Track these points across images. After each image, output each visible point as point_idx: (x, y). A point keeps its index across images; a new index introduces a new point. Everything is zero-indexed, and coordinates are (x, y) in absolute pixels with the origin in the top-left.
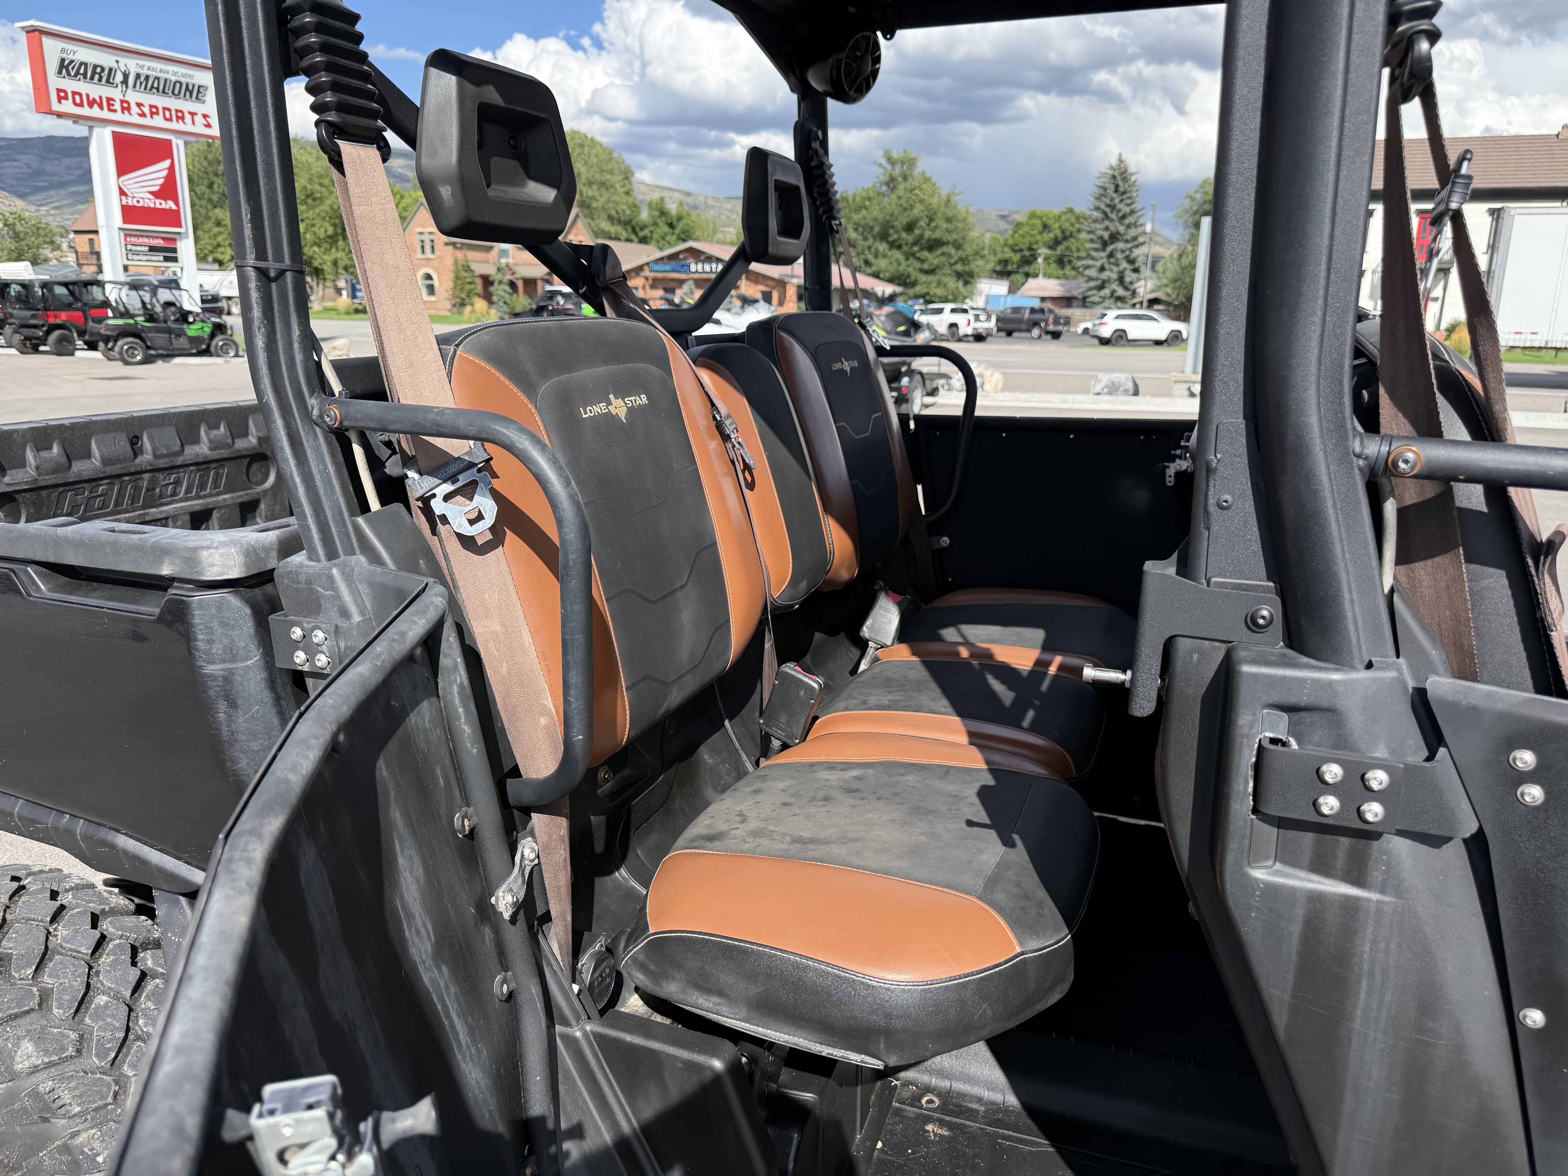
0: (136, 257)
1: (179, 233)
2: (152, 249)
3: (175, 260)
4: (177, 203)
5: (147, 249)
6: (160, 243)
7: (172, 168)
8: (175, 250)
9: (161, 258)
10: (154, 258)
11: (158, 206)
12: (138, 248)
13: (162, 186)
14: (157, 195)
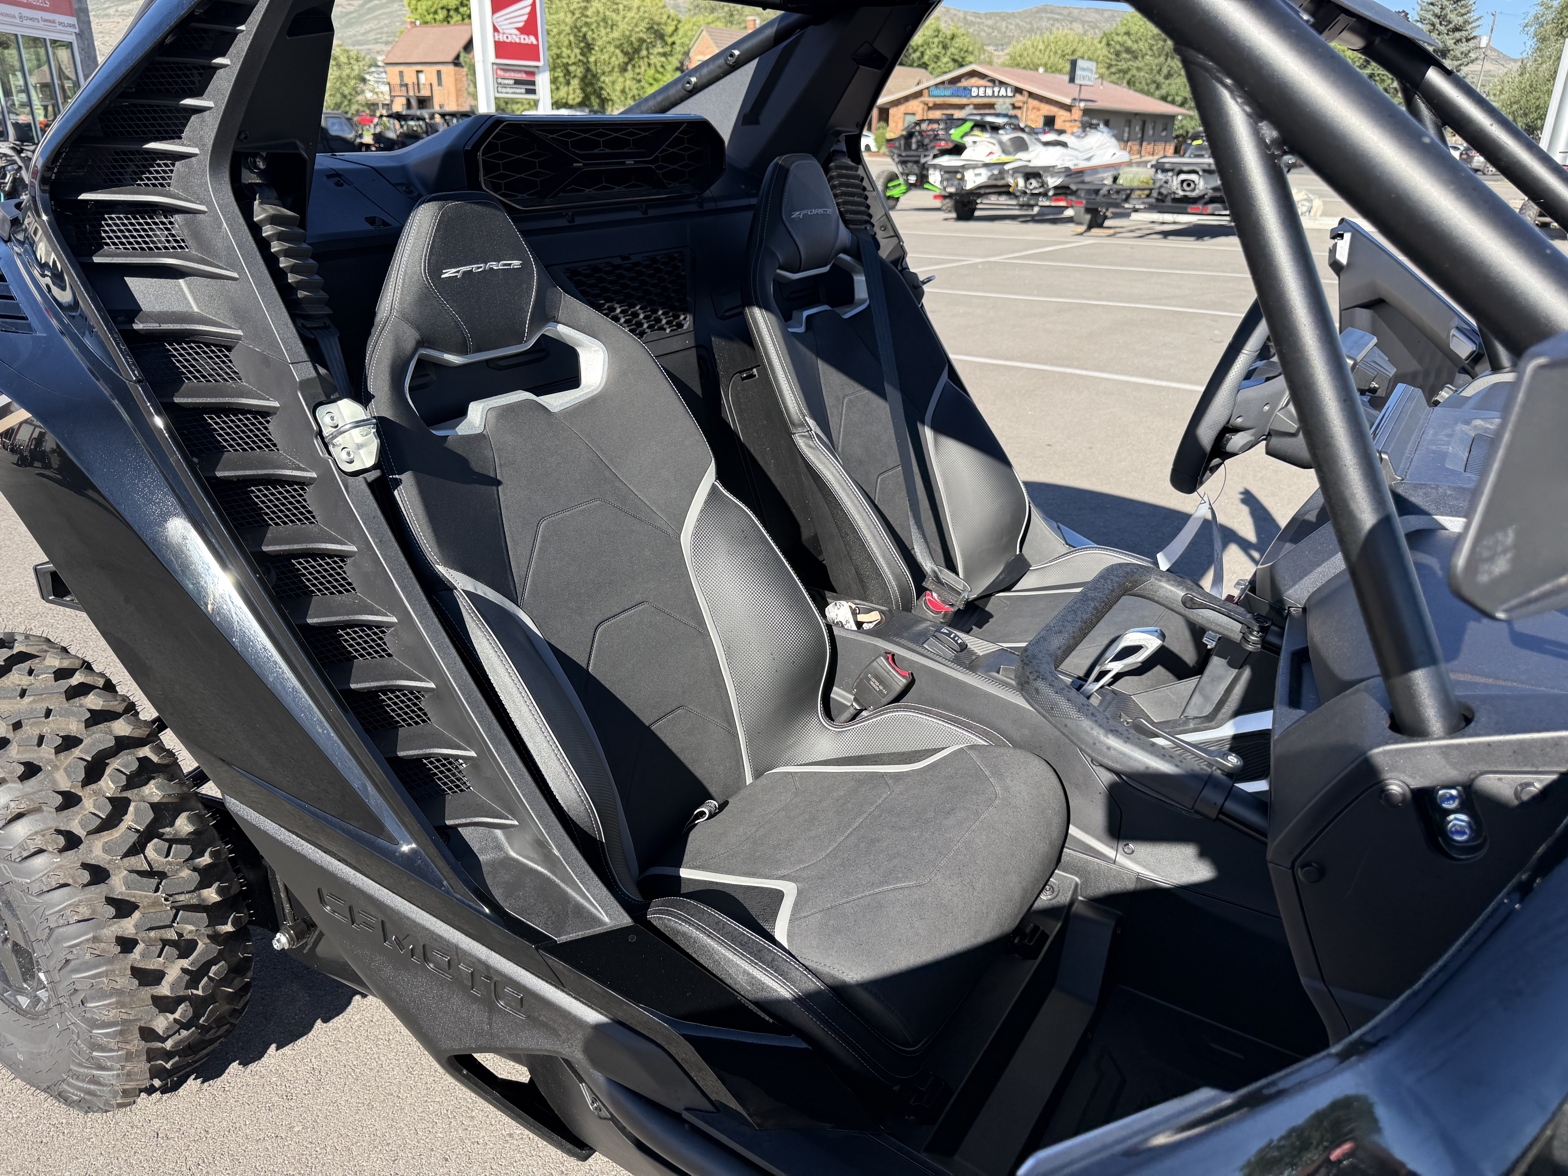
0: (504, 90)
1: (537, 67)
2: (517, 82)
3: (533, 92)
4: (537, 39)
5: (512, 82)
6: (523, 76)
7: (534, 5)
8: (533, 83)
9: (523, 91)
10: (518, 91)
11: (522, 41)
12: (506, 82)
13: (526, 22)
14: (522, 30)
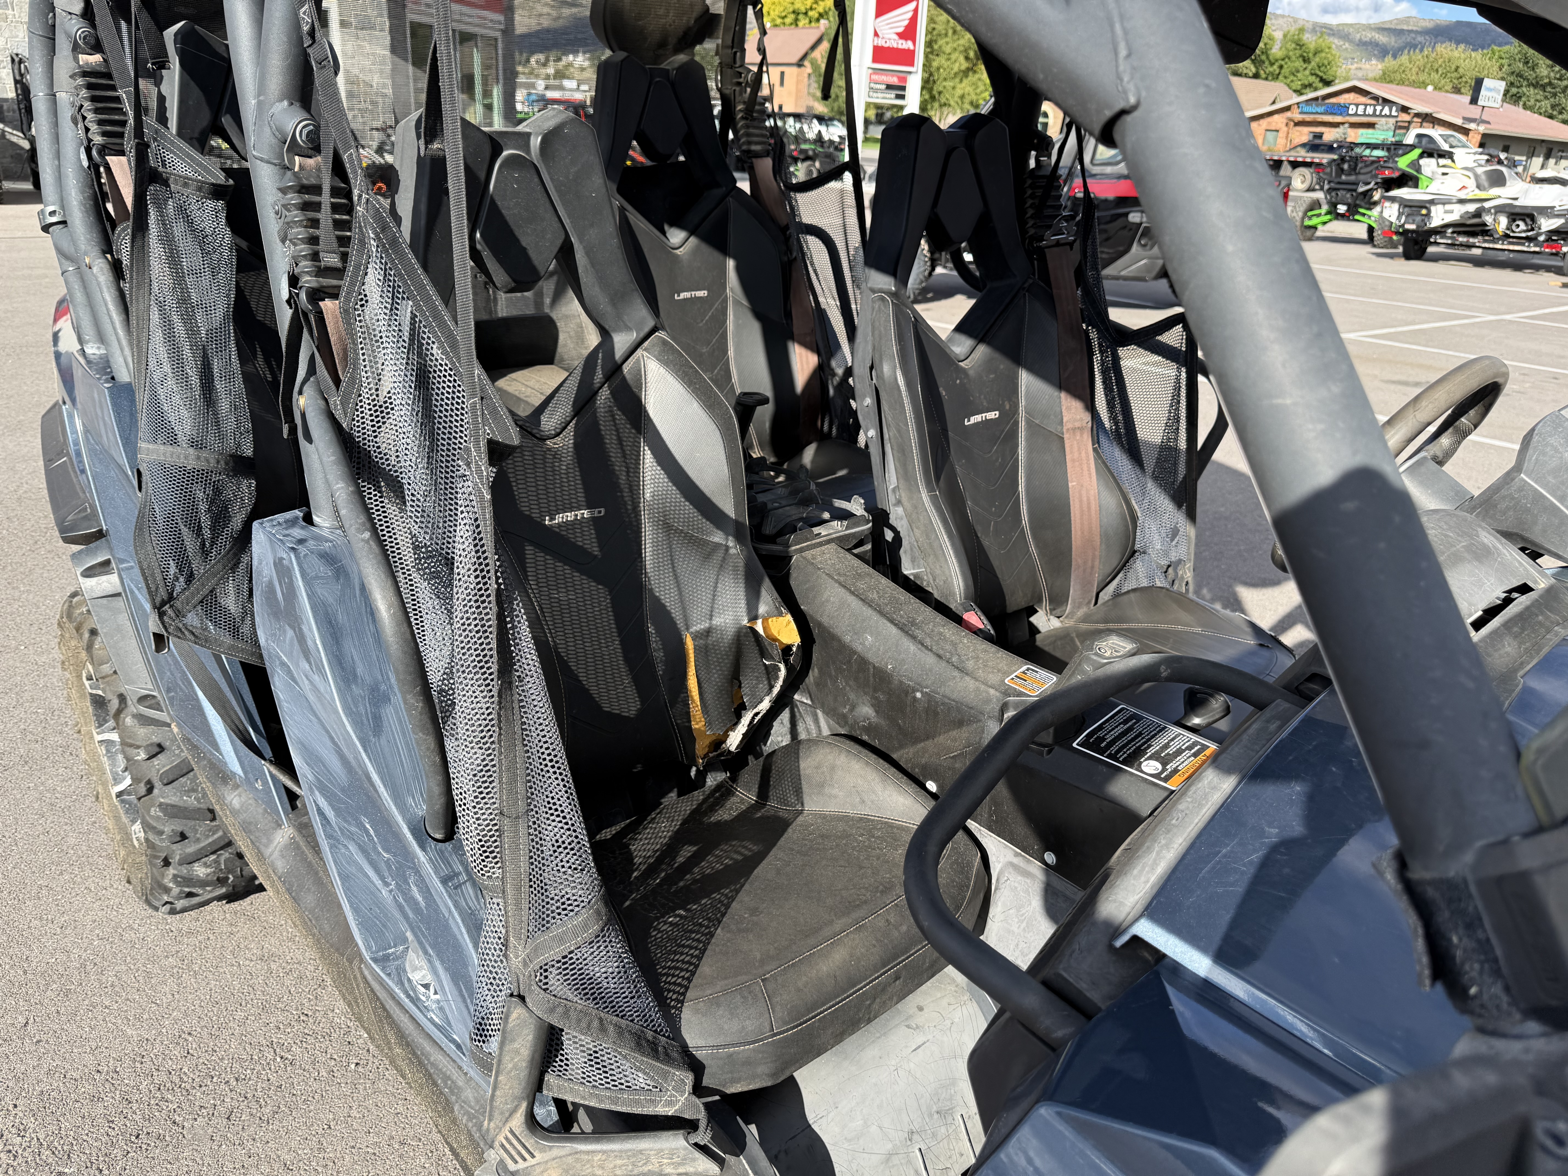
0: (875, 95)
1: (910, 73)
2: (889, 87)
3: (902, 97)
4: (914, 44)
5: (884, 87)
6: (894, 80)
7: (916, 11)
8: (903, 88)
9: (893, 96)
10: (888, 96)
11: (900, 47)
12: (878, 86)
13: (907, 27)
14: (901, 36)
